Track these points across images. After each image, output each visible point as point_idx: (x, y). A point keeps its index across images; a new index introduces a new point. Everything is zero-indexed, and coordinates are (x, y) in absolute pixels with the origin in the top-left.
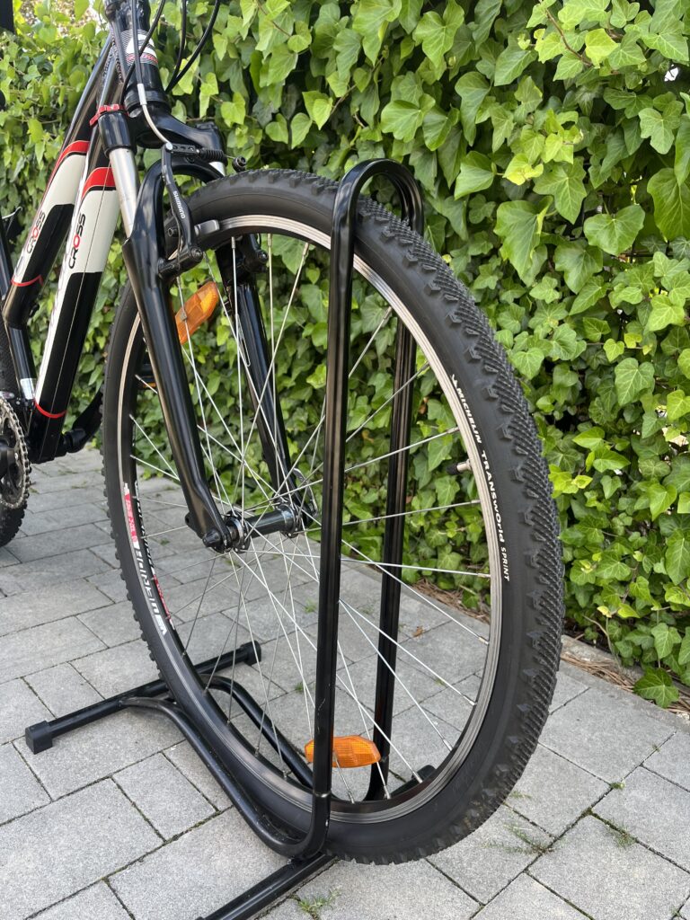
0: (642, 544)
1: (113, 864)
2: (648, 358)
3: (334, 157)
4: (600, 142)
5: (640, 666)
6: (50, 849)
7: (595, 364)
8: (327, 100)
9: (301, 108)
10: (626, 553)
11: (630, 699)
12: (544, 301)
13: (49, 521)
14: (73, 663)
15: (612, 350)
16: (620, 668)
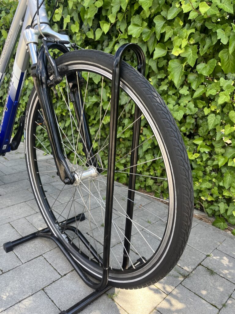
0: (215, 176)
1: (45, 284)
2: (219, 114)
3: (111, 44)
4: (203, 40)
5: (214, 216)
6: (23, 280)
7: (200, 116)
8: (108, 24)
9: (99, 26)
10: (210, 179)
11: (212, 227)
12: (184, 94)
13: (13, 170)
14: (26, 218)
15: (206, 111)
16: (208, 217)
